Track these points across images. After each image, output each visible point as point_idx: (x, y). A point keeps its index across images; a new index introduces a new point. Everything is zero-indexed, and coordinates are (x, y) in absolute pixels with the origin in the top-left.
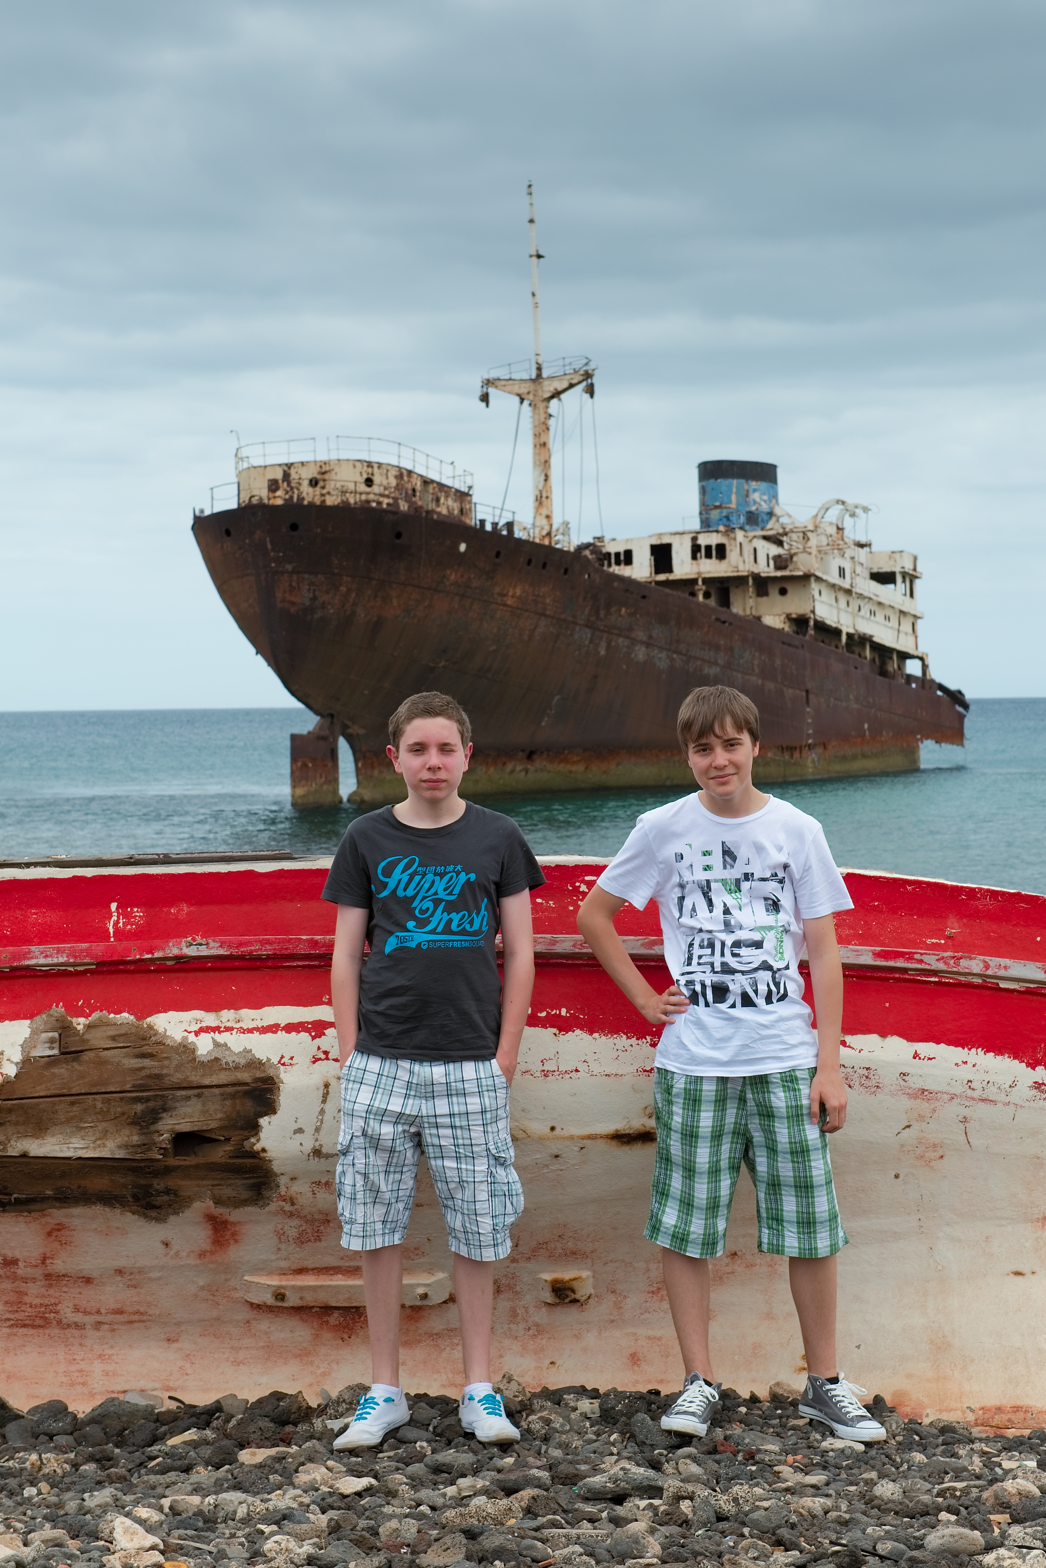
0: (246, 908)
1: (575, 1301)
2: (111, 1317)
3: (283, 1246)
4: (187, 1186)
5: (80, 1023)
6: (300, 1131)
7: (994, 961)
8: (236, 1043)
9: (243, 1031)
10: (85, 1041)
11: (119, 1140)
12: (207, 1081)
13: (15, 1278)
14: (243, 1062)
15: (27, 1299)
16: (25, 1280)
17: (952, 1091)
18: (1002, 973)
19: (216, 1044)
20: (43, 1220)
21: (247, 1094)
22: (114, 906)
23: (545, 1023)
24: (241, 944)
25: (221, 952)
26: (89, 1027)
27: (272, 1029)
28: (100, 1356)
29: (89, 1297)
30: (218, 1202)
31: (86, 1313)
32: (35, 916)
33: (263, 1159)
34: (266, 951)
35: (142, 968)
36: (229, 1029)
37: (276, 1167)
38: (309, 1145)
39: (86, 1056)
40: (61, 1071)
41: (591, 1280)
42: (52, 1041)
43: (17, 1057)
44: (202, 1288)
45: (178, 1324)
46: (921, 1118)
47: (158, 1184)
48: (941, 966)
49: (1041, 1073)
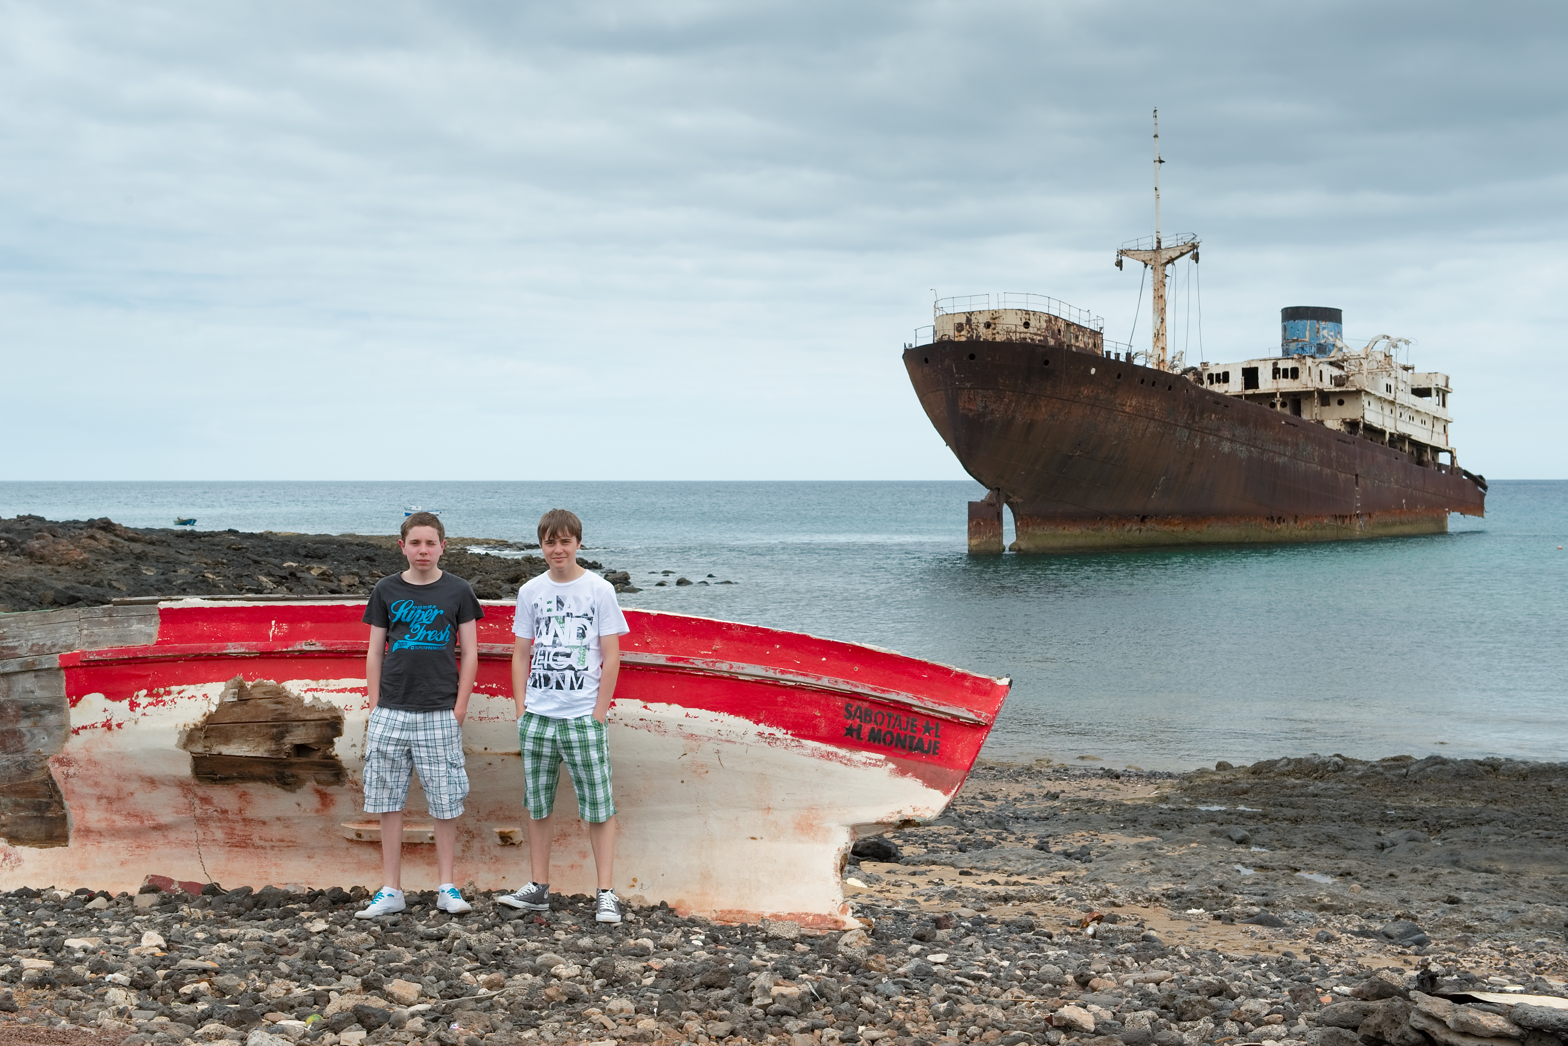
0: (339, 625)
1: (513, 844)
2: (278, 844)
3: (357, 808)
4: (302, 773)
5: (249, 684)
6: (354, 745)
7: (736, 664)
8: (324, 697)
9: (329, 691)
10: (250, 694)
11: (266, 748)
12: (308, 718)
13: (228, 820)
14: (326, 707)
15: (235, 832)
16: (233, 821)
17: (709, 735)
18: (740, 671)
19: (314, 698)
20: (236, 789)
21: (328, 725)
22: (273, 622)
23: (483, 692)
24: (332, 645)
25: (322, 648)
26: (253, 687)
27: (343, 690)
28: (275, 864)
29: (266, 832)
30: (318, 782)
31: (265, 840)
32: (235, 627)
33: (337, 760)
34: (345, 648)
35: (282, 656)
36: (322, 690)
37: (344, 765)
38: (359, 754)
39: (250, 702)
40: (237, 709)
41: (521, 833)
42: (234, 694)
43: (217, 702)
44: (321, 829)
45: (313, 848)
46: (692, 750)
47: (288, 772)
48: (704, 666)
49: (762, 727)
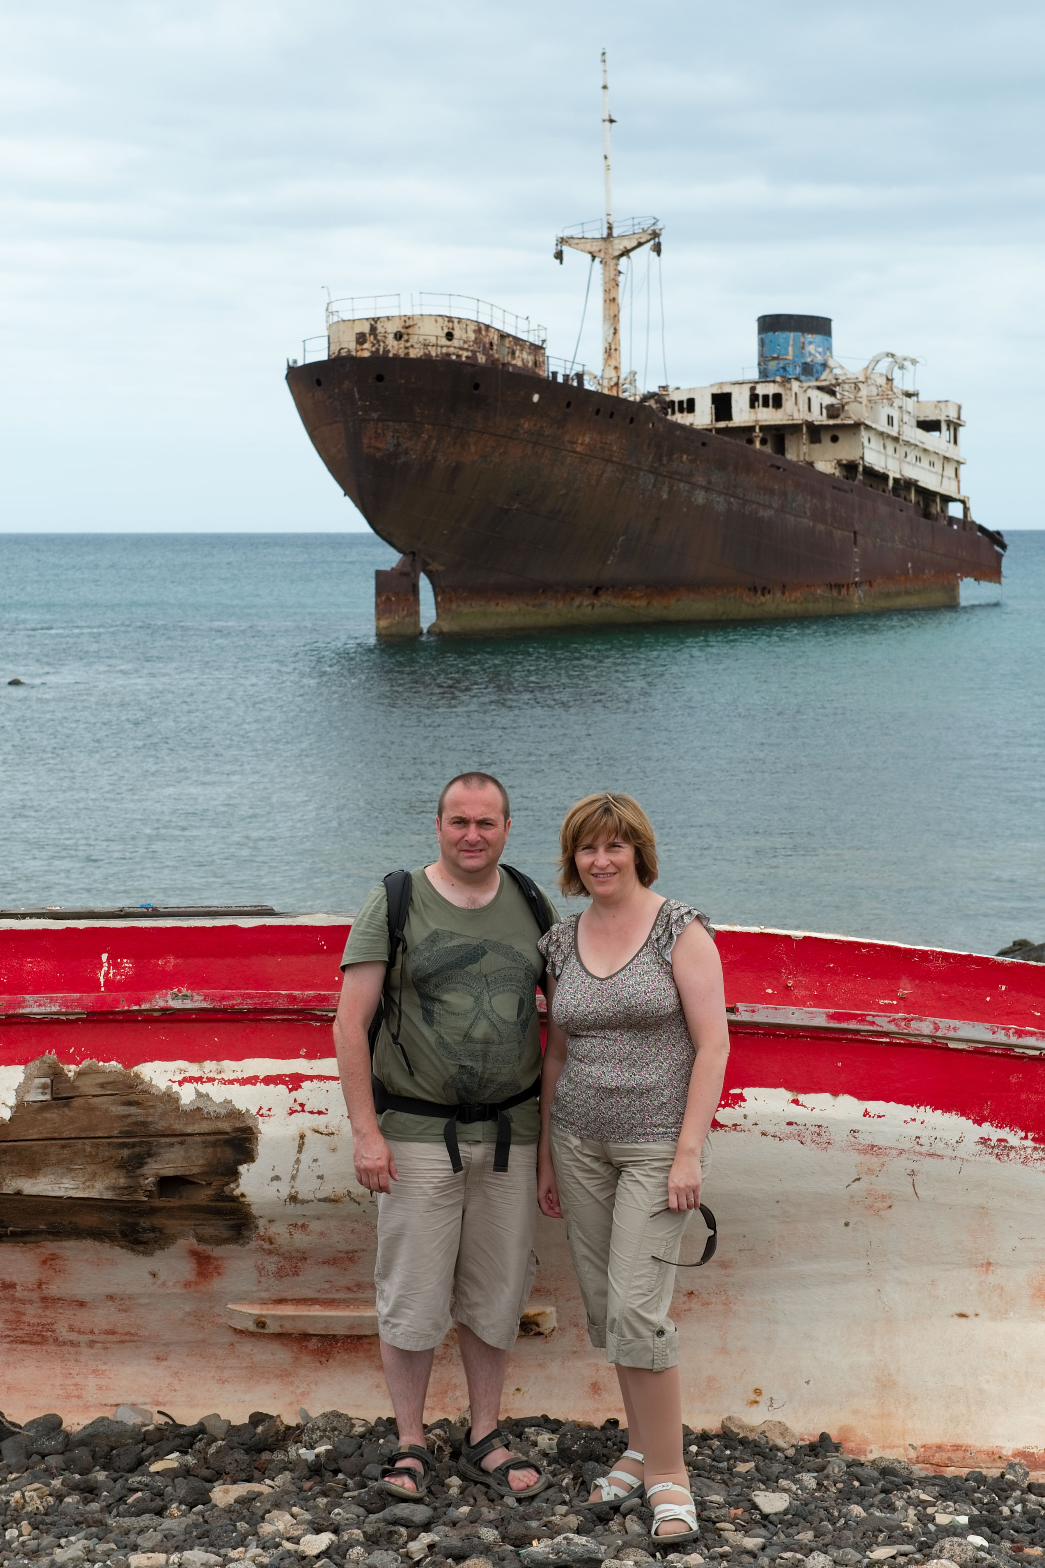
0: (229, 961)
1: (540, 1334)
2: (103, 1337)
3: (263, 1279)
4: (171, 1225)
5: (71, 1070)
6: (277, 1178)
7: (943, 1022)
8: (217, 1093)
9: (225, 1082)
10: (75, 1088)
11: (107, 1182)
12: (189, 1130)
13: (13, 1299)
14: (223, 1112)
15: (24, 1319)
16: (23, 1302)
17: (901, 1146)
18: (951, 1034)
19: (199, 1094)
20: (38, 1251)
21: (228, 1142)
22: (104, 957)
24: (223, 998)
25: (205, 1005)
26: (79, 1074)
27: (252, 1080)
28: (94, 1371)
29: (82, 1319)
30: (201, 1239)
31: (80, 1332)
32: (31, 965)
33: (243, 1203)
34: (248, 1004)
35: (130, 1018)
36: (211, 1080)
37: (254, 1210)
38: (285, 1192)
39: (76, 1103)
40: (52, 1115)
41: (555, 1315)
42: (44, 1086)
43: (12, 1101)
44: (189, 1314)
45: (167, 1345)
46: (870, 1171)
47: (145, 1223)
48: (892, 1028)
49: (987, 1129)
